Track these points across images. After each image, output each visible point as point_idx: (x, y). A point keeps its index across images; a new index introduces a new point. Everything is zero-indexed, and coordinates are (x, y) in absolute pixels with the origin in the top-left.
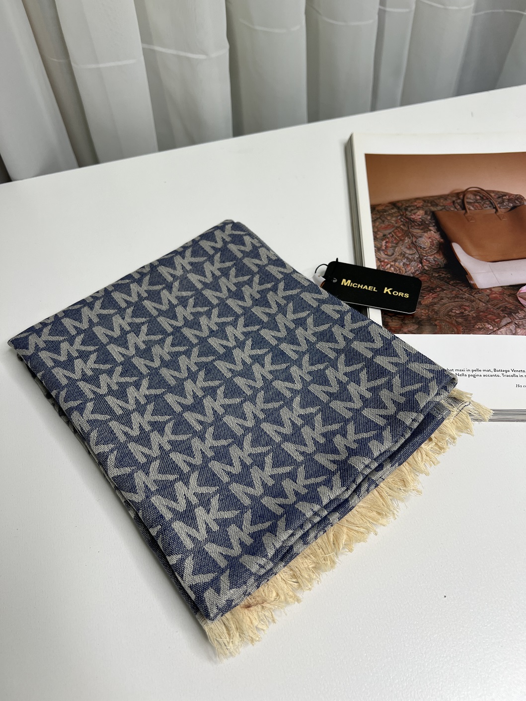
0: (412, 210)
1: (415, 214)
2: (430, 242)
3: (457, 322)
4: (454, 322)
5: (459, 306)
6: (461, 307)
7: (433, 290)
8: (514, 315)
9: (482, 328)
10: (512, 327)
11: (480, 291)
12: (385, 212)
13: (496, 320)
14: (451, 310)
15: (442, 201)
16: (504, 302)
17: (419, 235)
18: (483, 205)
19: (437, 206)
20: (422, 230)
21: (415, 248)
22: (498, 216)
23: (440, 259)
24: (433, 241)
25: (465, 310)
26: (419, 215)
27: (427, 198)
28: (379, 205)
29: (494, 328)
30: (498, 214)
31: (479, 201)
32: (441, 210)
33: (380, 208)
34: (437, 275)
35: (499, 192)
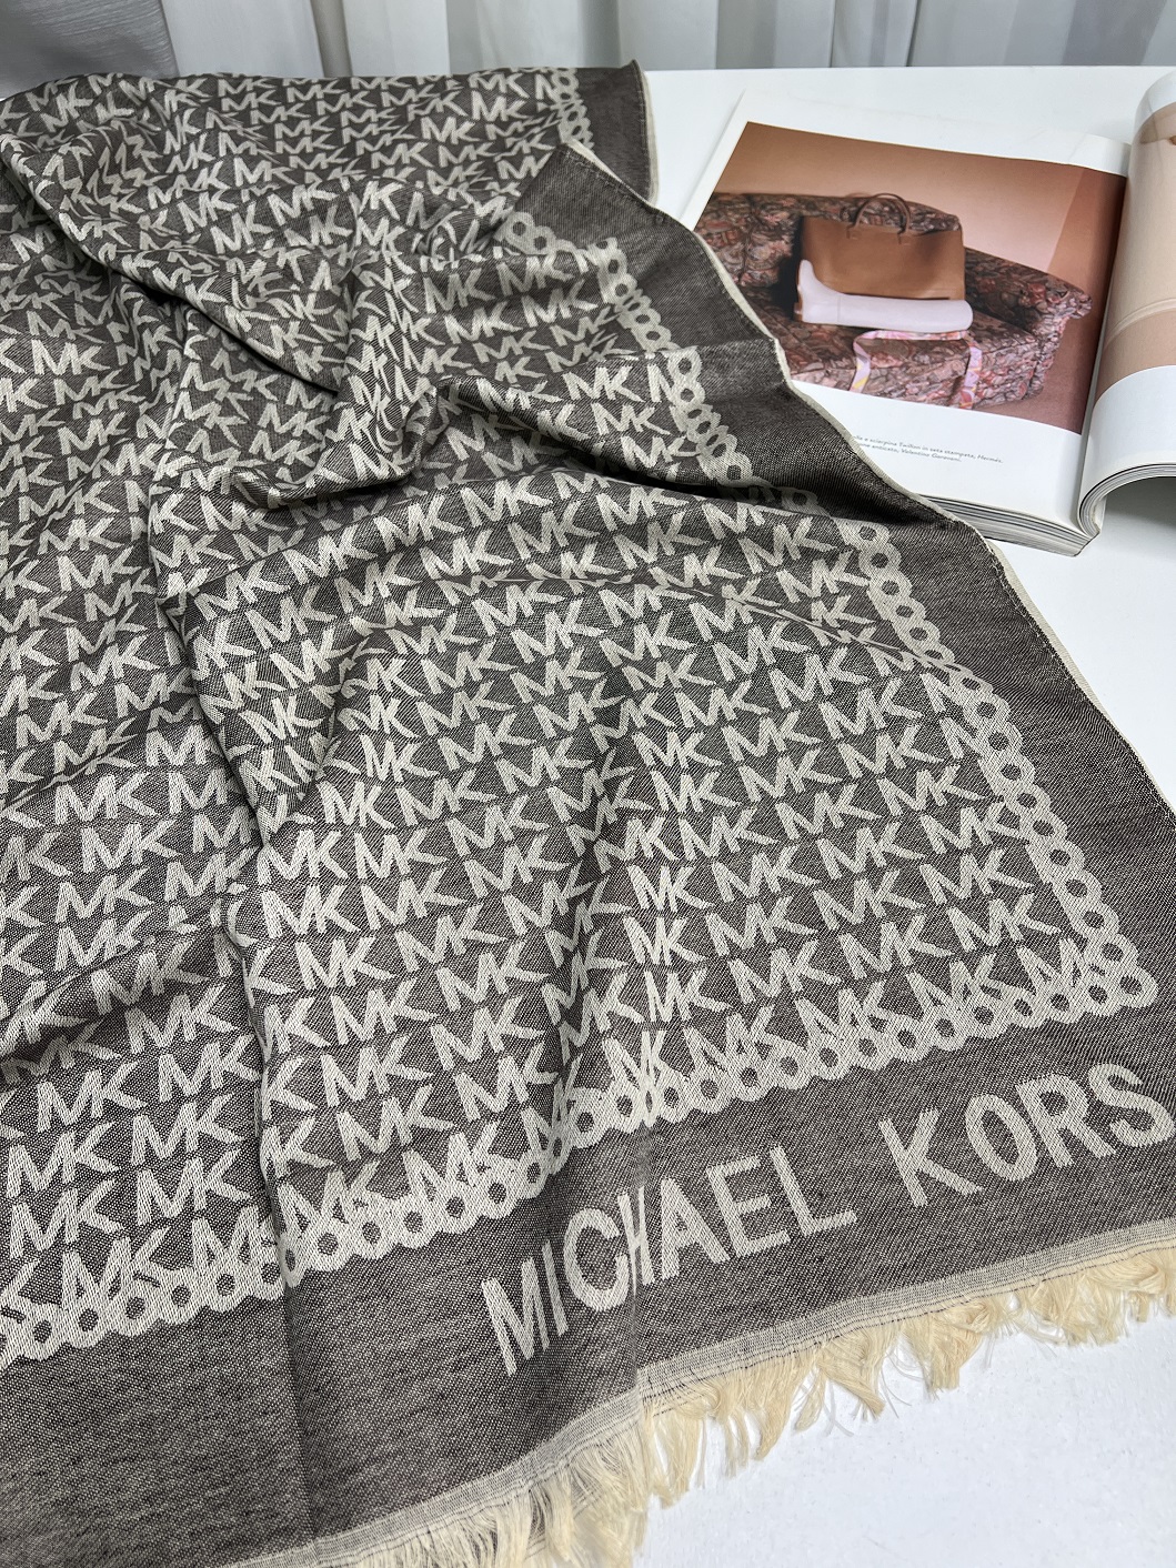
0: (772, 209)
1: (772, 215)
2: (771, 253)
8: (832, 362)
11: (802, 324)
12: (730, 205)
16: (829, 344)
17: (760, 242)
18: (887, 220)
19: (815, 210)
20: (769, 236)
21: (743, 257)
22: (900, 238)
23: (771, 275)
24: (775, 253)
26: (777, 218)
27: (806, 198)
28: (728, 194)
30: (902, 235)
31: (883, 213)
32: (816, 216)
33: (725, 198)
35: (925, 206)
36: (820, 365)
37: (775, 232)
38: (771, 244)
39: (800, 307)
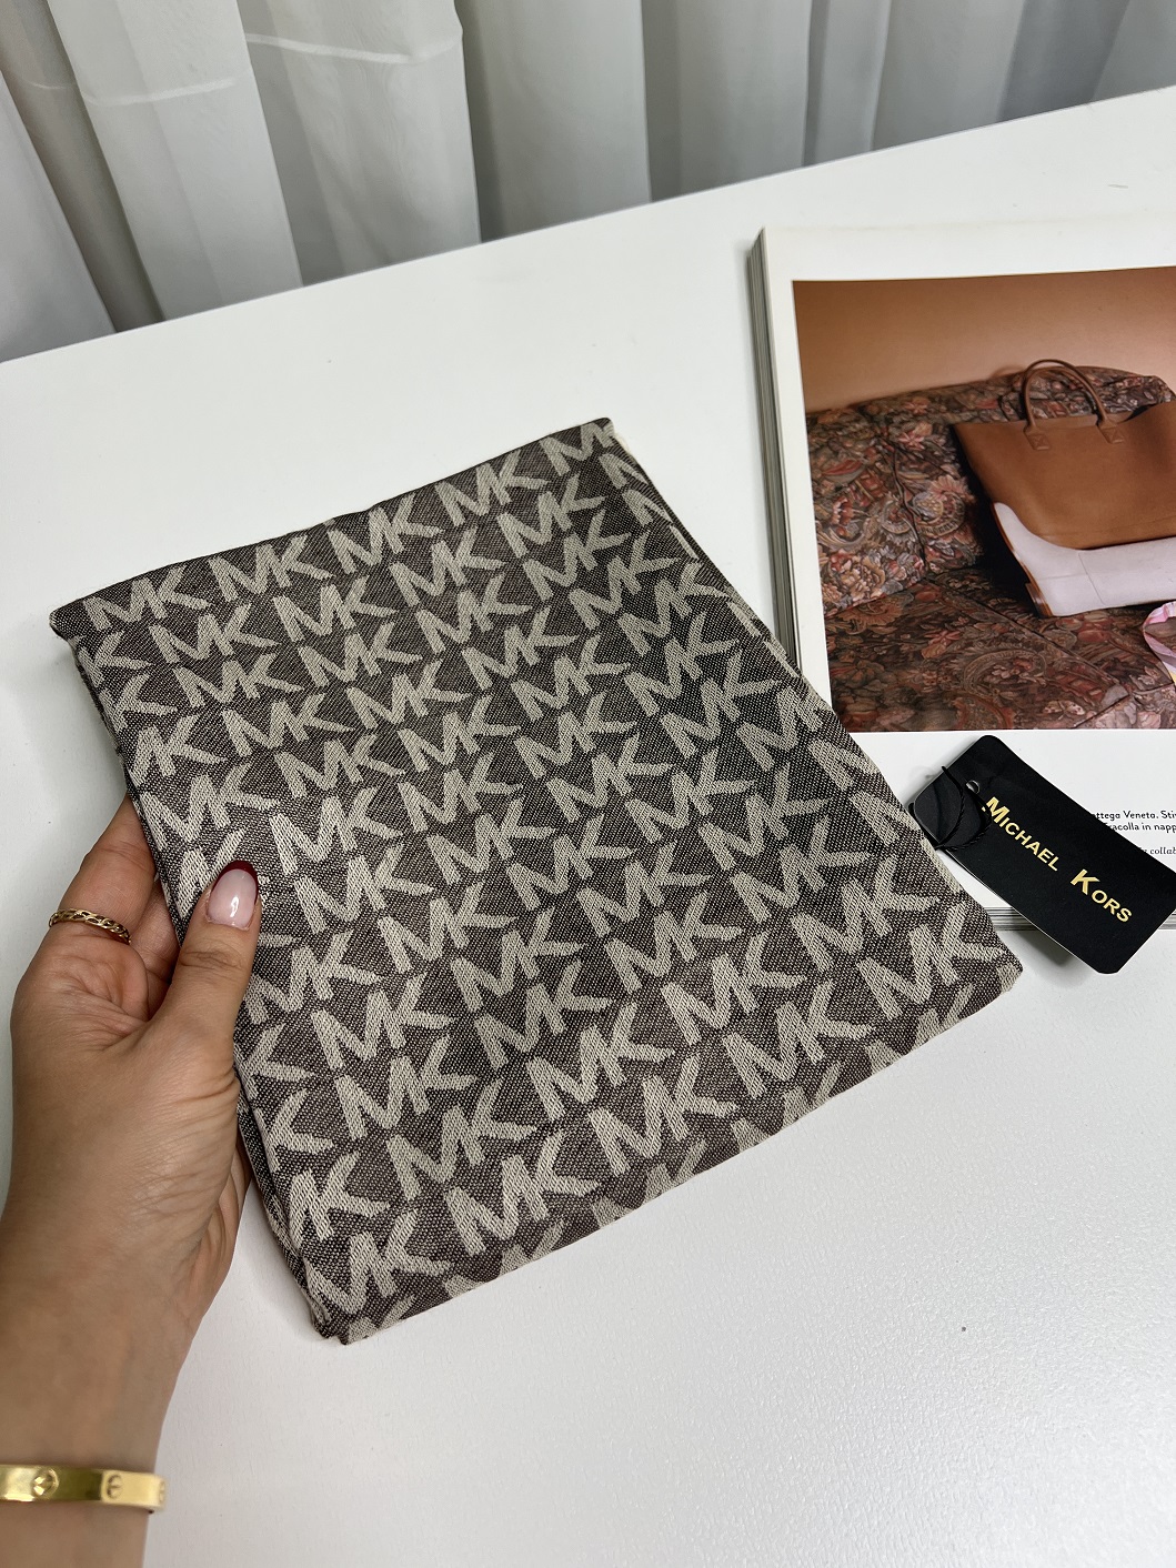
0: (903, 422)
1: (909, 432)
2: (944, 502)
3: (1002, 699)
4: (996, 700)
5: (1009, 661)
6: (1013, 662)
7: (949, 622)
8: (1133, 679)
9: (1059, 714)
10: (1129, 708)
11: (1056, 622)
12: (840, 430)
13: (1092, 694)
14: (990, 671)
15: (972, 397)
16: (1112, 648)
17: (918, 486)
18: (1069, 405)
19: (961, 411)
20: (924, 472)
21: (909, 519)
22: (1103, 433)
23: (966, 544)
24: (950, 501)
25: (1023, 670)
26: (918, 436)
27: (939, 392)
28: (824, 412)
29: (1087, 712)
30: (1102, 427)
31: (1058, 395)
32: (970, 421)
33: (828, 419)
34: (958, 585)
35: (1106, 370)
36: (1120, 691)
37: (929, 463)
38: (934, 483)
39: (1037, 592)
